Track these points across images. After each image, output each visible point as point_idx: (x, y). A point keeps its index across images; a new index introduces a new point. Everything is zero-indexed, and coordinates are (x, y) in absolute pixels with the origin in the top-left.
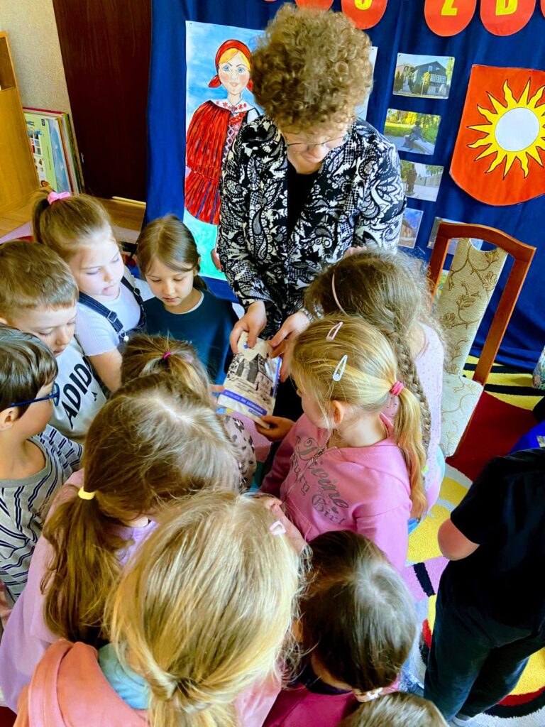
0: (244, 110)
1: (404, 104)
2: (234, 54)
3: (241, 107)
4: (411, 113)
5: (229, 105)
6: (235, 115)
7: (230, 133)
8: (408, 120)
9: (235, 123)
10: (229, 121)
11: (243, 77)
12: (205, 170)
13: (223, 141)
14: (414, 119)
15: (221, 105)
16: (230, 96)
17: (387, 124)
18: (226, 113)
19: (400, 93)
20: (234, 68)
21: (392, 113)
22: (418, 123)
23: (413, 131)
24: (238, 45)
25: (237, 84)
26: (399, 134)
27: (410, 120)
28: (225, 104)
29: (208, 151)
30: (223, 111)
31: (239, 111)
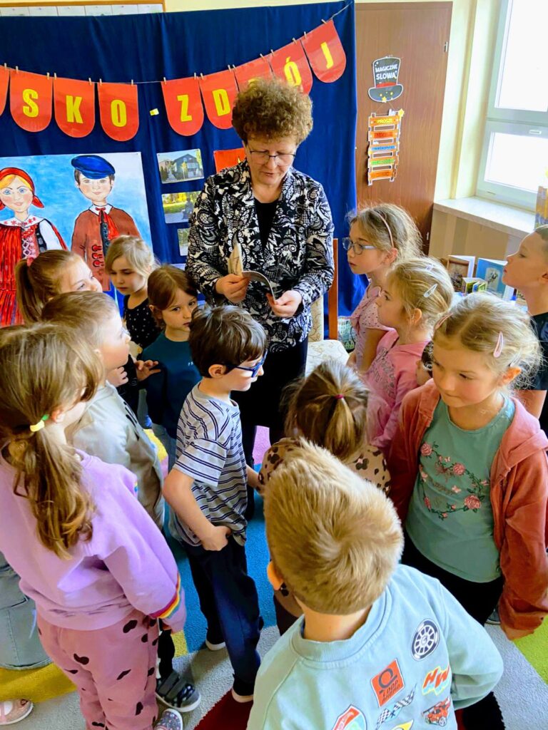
0: (34, 223)
1: (173, 189)
2: (11, 180)
3: (30, 221)
4: (180, 194)
5: (18, 222)
6: (26, 230)
7: (25, 245)
8: (180, 199)
9: (28, 236)
10: (21, 235)
11: (26, 197)
12: (8, 285)
13: (19, 254)
14: (185, 198)
15: (9, 224)
16: (16, 215)
17: (165, 206)
18: (17, 230)
19: (167, 181)
20: (15, 191)
21: (166, 197)
22: (188, 200)
23: (186, 206)
24: (14, 171)
25: (21, 204)
26: (176, 210)
27: (182, 199)
28: (14, 222)
29: (6, 267)
30: (13, 228)
31: (29, 225)
